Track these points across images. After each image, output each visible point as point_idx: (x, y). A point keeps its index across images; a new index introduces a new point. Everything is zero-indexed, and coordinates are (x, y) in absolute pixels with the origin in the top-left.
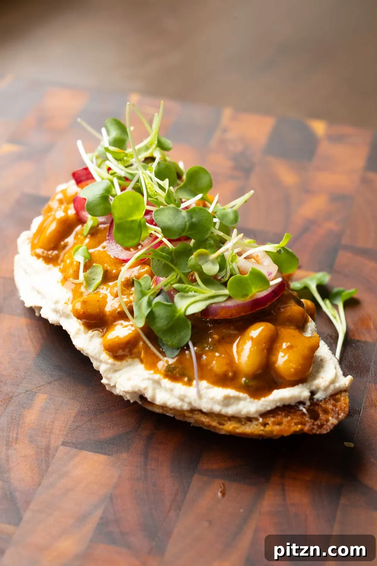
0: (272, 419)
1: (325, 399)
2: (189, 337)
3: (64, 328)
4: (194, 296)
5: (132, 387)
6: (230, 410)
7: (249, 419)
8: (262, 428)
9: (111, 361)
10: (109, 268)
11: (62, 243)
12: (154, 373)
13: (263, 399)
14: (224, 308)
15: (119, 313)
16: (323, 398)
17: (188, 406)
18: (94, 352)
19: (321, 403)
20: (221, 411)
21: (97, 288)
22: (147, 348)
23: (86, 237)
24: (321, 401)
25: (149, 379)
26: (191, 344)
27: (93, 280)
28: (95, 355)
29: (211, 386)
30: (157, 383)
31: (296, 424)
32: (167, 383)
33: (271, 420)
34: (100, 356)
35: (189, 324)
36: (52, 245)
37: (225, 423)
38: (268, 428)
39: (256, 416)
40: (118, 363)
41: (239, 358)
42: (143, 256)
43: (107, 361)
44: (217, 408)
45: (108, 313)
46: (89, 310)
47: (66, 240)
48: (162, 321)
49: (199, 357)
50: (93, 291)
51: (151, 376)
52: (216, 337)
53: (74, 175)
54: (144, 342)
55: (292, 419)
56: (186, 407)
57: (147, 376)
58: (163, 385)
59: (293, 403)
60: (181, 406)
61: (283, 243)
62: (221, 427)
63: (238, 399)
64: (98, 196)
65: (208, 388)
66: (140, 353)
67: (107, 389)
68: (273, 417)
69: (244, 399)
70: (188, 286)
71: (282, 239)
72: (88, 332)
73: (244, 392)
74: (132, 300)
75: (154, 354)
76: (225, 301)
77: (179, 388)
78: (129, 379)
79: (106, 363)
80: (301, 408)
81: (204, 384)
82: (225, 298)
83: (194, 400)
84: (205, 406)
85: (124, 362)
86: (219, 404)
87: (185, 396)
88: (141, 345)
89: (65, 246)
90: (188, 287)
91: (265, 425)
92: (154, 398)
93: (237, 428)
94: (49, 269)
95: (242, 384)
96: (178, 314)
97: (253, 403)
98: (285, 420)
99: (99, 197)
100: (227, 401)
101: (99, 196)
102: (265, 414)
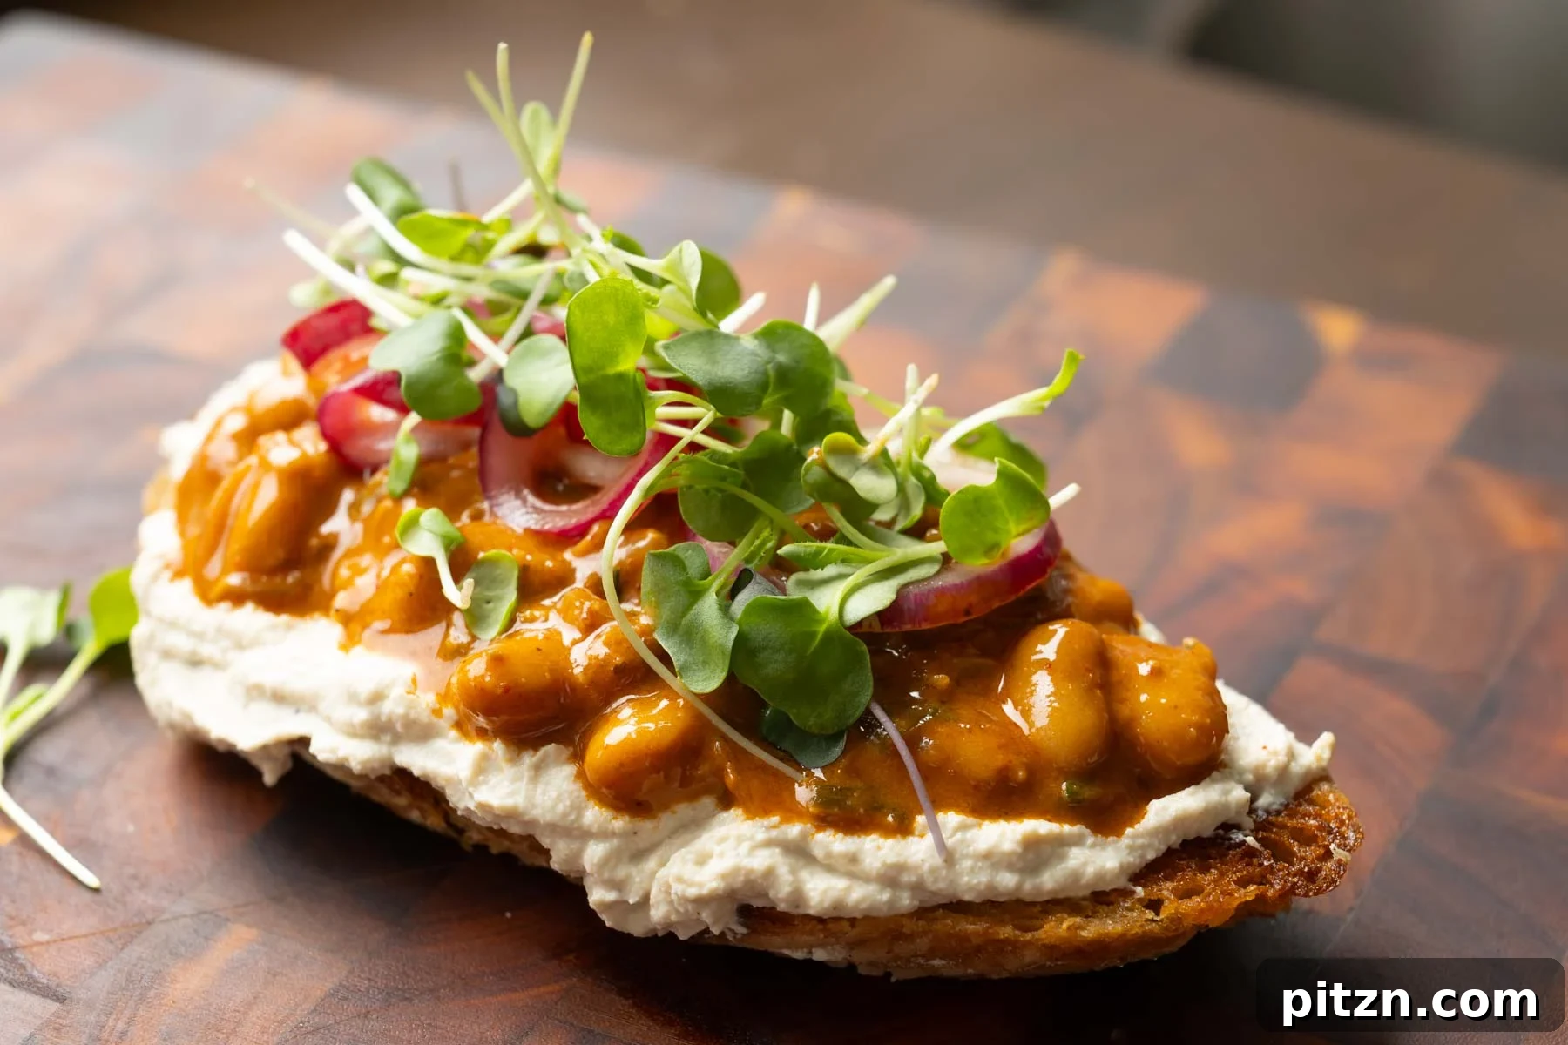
0: (1170, 885)
1: (1286, 806)
2: (870, 691)
3: (416, 773)
4: (841, 577)
5: (724, 877)
6: (1049, 880)
7: (1101, 899)
8: (1150, 914)
9: (620, 823)
10: (529, 557)
11: (314, 542)
12: (781, 822)
13: (1129, 831)
14: (941, 592)
15: (619, 670)
16: (1281, 804)
17: (913, 898)
18: (560, 808)
19: (1280, 819)
20: (1019, 887)
21: (512, 621)
22: (737, 754)
23: (399, 499)
24: (1278, 813)
25: (769, 843)
26: (879, 712)
27: (488, 602)
28: (565, 815)
29: (971, 820)
30: (799, 852)
31: (1243, 883)
32: (832, 842)
33: (1166, 889)
34: (580, 816)
35: (862, 653)
36: (280, 554)
37: (1037, 922)
38: (1168, 910)
39: (1122, 883)
40: (647, 826)
41: (1031, 725)
42: (662, 482)
43: (610, 827)
44: (1007, 880)
45: (581, 679)
46: (523, 680)
47: (327, 528)
48: (780, 656)
49: (912, 742)
50: (501, 633)
51: (774, 833)
52: (942, 680)
53: (294, 339)
54: (725, 739)
55: (1222, 874)
56: (906, 901)
57: (761, 836)
58: (818, 852)
59: (1208, 832)
60: (891, 903)
61: (1060, 383)
62: (1028, 936)
63: (1059, 844)
64: (435, 357)
65: (963, 828)
66: (720, 773)
67: (608, 924)
68: (1168, 878)
69: (1078, 841)
70: (824, 544)
71: (1060, 368)
72: (518, 755)
73: (1072, 822)
74: (648, 624)
75: (764, 767)
76: (938, 574)
77: (876, 850)
78: (702, 860)
79: (603, 835)
80: (1238, 837)
81: (950, 819)
82: (935, 568)
83: (933, 870)
84: (971, 880)
85: (667, 820)
86: (1010, 867)
87: (900, 868)
88: (719, 749)
89: (329, 545)
90: (824, 548)
91: (1155, 905)
92: (798, 896)
93: (1082, 928)
94: (289, 627)
95: (1061, 798)
96: (822, 629)
97: (1103, 846)
98: (1208, 879)
99: (439, 359)
100: (1036, 854)
101: (439, 355)
102: (1146, 873)
